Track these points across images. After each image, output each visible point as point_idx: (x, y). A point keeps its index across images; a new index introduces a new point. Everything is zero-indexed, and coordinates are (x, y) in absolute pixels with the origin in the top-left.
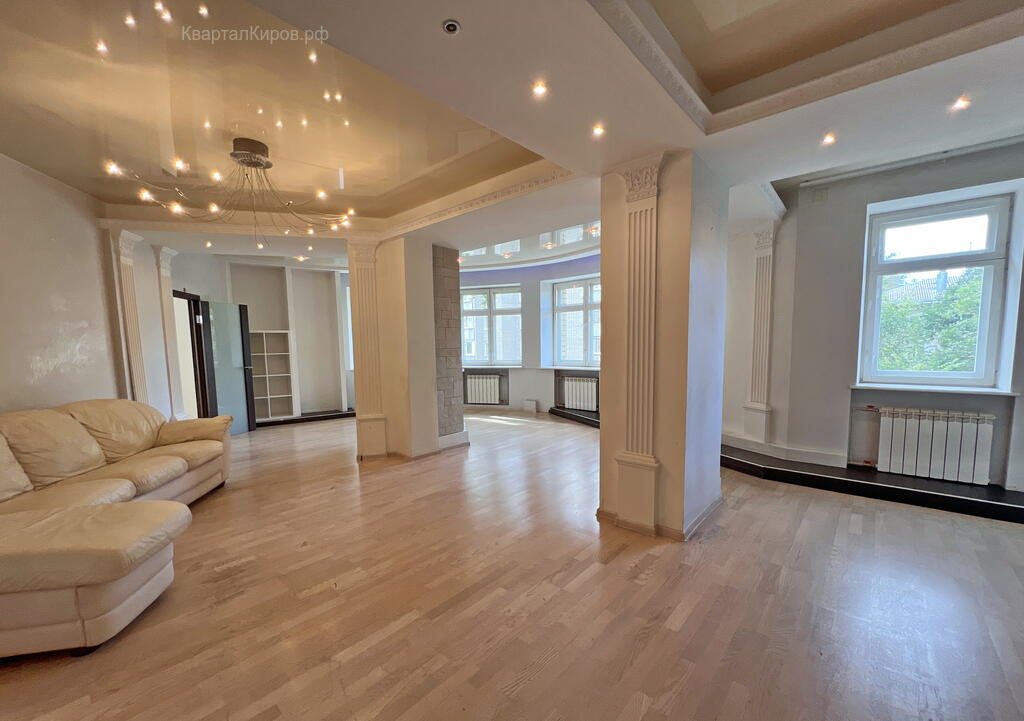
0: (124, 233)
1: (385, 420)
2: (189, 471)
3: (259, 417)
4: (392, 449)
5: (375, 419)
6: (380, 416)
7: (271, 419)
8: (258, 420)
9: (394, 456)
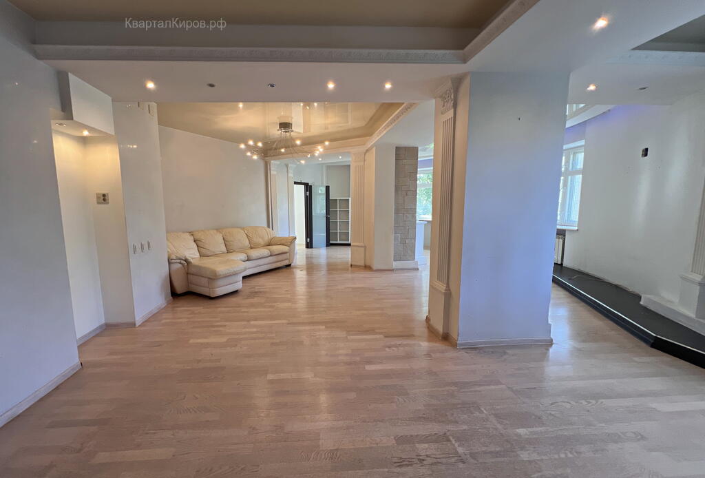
0: (272, 161)
1: (365, 247)
2: (271, 256)
3: (333, 240)
4: (368, 264)
5: (358, 246)
6: (362, 244)
7: (338, 242)
8: (331, 242)
9: (367, 268)
